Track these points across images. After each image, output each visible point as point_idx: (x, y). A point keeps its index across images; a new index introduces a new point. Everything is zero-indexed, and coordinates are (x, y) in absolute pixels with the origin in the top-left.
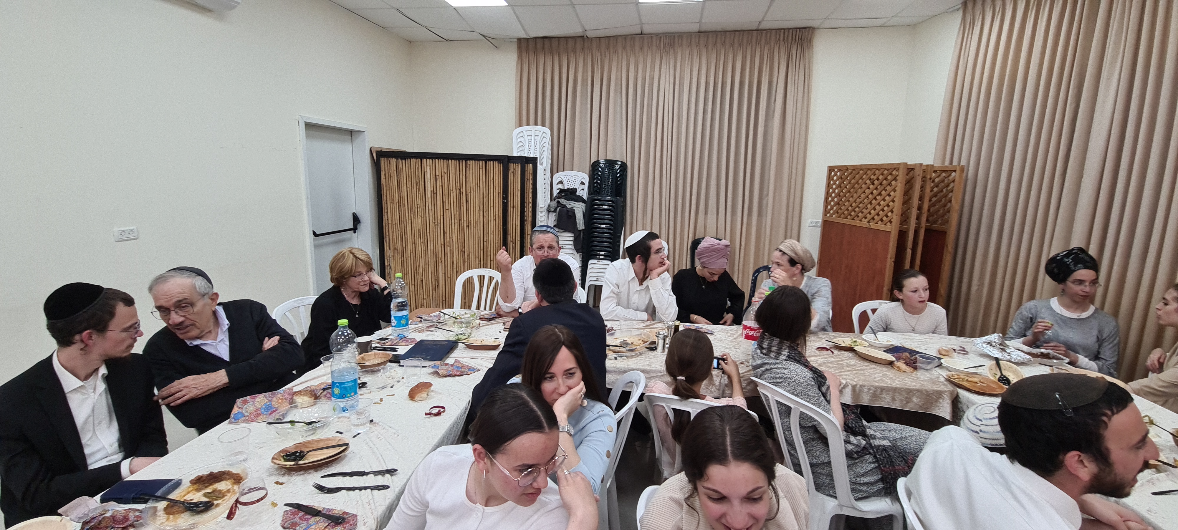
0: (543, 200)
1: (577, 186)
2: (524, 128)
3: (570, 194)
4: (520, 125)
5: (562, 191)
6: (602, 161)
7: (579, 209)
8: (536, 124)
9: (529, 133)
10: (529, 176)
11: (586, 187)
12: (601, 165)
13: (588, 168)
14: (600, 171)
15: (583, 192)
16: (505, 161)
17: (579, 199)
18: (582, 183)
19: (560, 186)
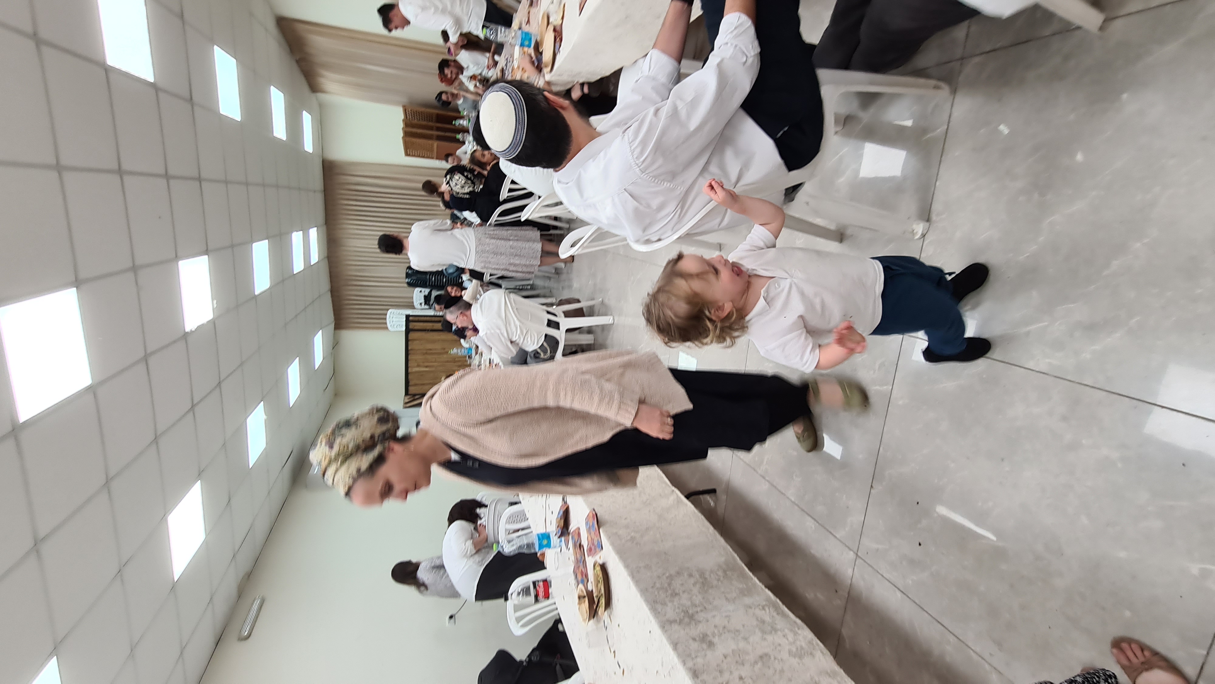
0: (431, 313)
1: (422, 295)
2: (389, 325)
3: (427, 299)
4: (387, 328)
5: (425, 303)
6: (407, 280)
7: (435, 293)
8: (386, 319)
9: (391, 322)
10: (417, 319)
11: (423, 290)
12: (409, 280)
13: (411, 289)
14: (413, 281)
15: (426, 291)
16: (408, 331)
17: (430, 293)
18: (421, 291)
19: (423, 304)
